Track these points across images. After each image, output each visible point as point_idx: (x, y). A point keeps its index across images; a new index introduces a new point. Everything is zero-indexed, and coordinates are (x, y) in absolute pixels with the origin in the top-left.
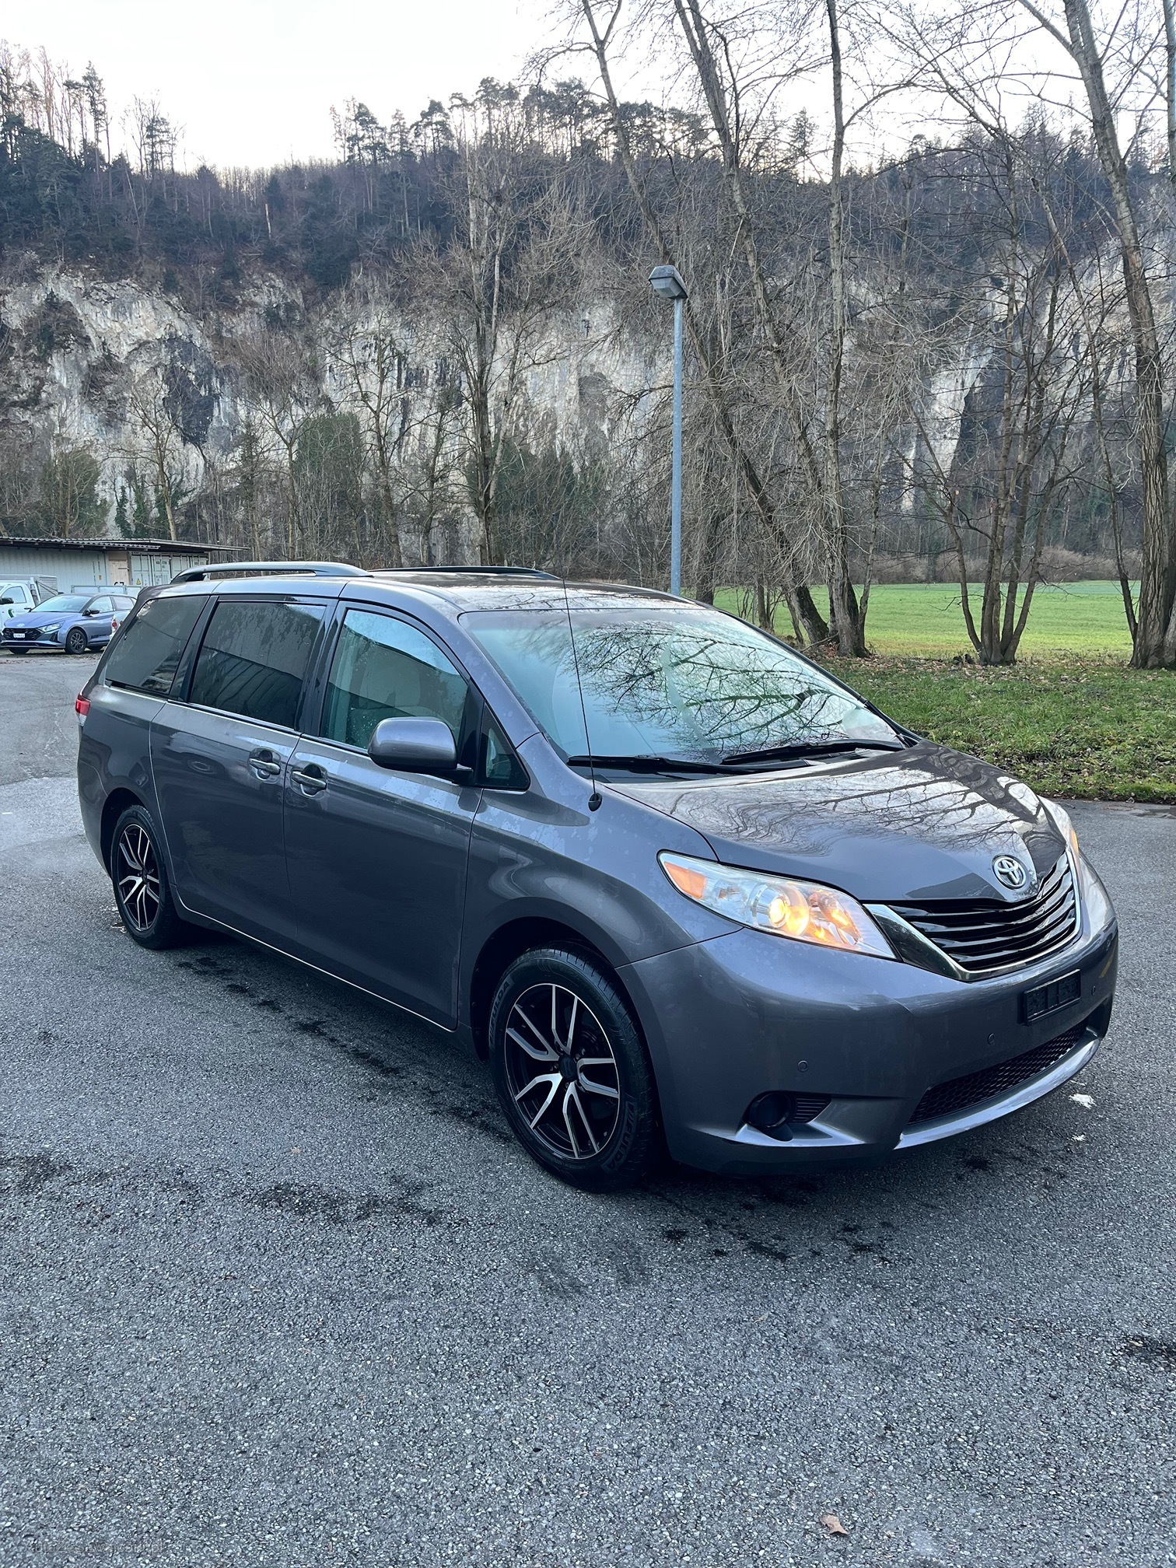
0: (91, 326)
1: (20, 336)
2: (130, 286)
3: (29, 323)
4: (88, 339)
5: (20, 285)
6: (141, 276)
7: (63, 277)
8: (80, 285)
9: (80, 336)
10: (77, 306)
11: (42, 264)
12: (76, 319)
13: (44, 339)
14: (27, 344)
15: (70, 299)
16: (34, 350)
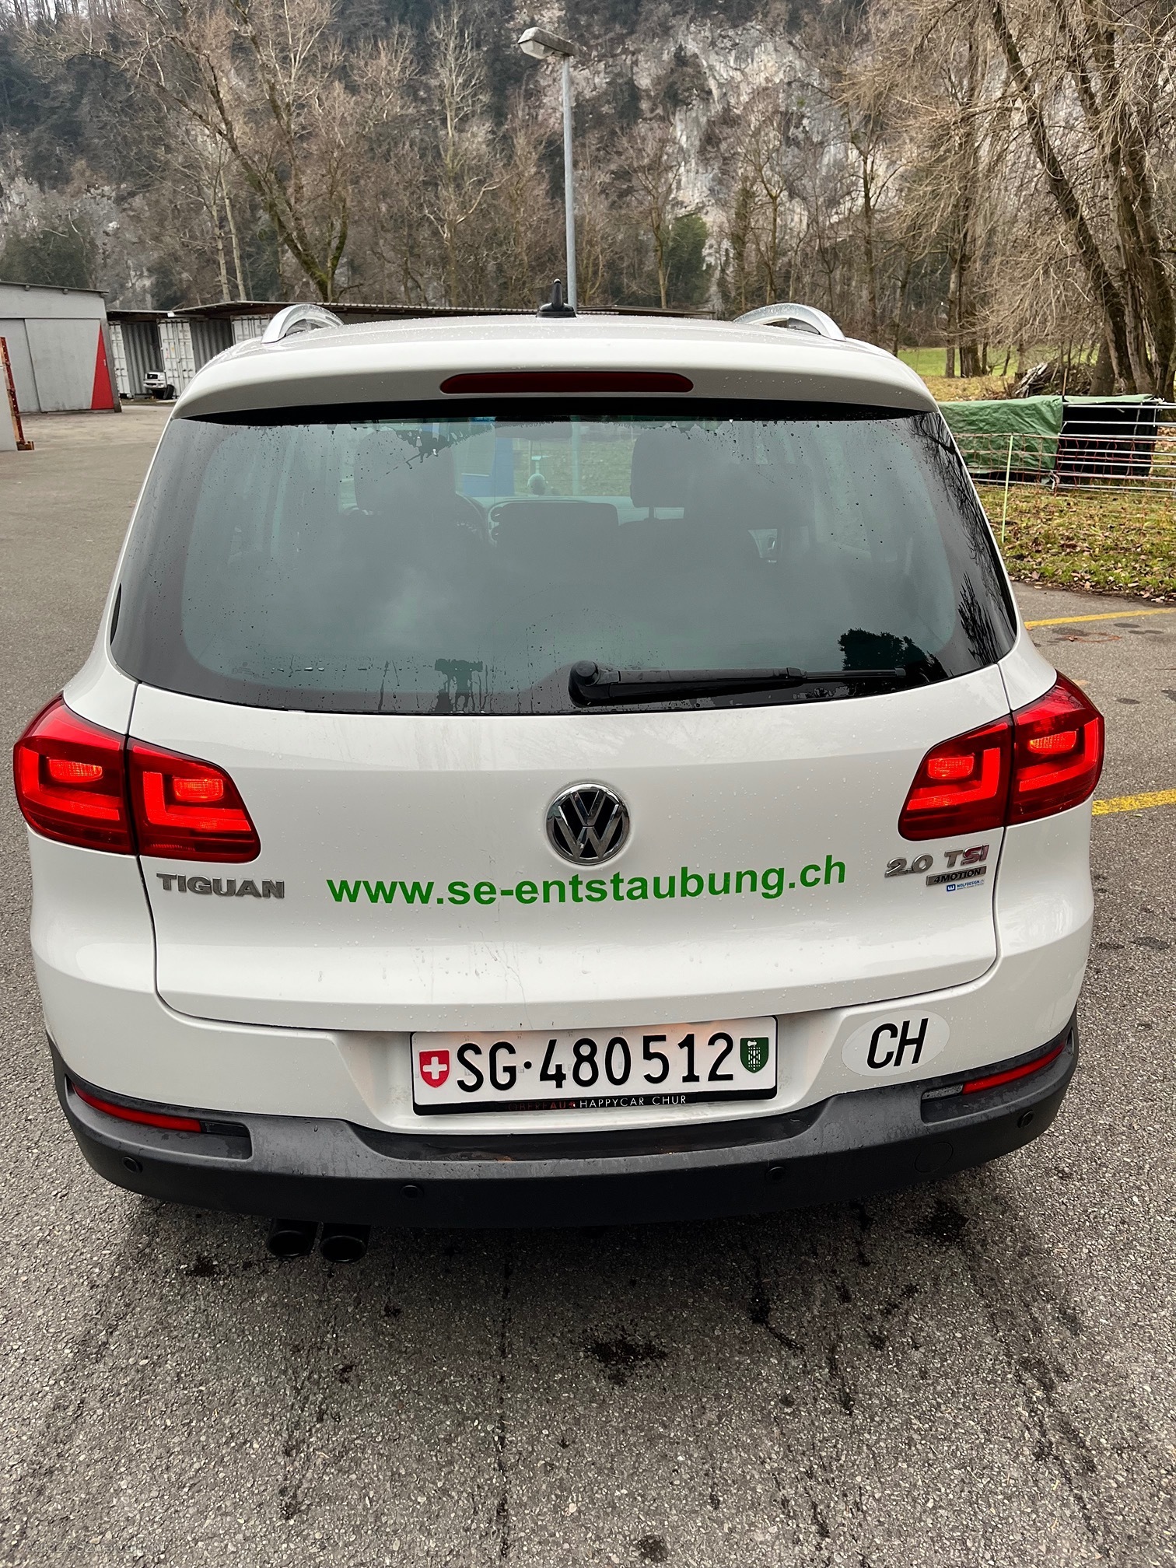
0: (715, 78)
1: (649, 96)
2: (755, 27)
3: (658, 81)
4: (710, 92)
5: (653, 41)
6: (766, 17)
7: (693, 28)
8: (708, 34)
9: (703, 90)
10: (702, 57)
11: (674, 15)
12: (699, 72)
13: (669, 98)
14: (654, 105)
15: (697, 51)
16: (660, 111)
